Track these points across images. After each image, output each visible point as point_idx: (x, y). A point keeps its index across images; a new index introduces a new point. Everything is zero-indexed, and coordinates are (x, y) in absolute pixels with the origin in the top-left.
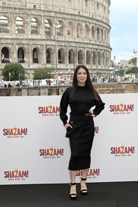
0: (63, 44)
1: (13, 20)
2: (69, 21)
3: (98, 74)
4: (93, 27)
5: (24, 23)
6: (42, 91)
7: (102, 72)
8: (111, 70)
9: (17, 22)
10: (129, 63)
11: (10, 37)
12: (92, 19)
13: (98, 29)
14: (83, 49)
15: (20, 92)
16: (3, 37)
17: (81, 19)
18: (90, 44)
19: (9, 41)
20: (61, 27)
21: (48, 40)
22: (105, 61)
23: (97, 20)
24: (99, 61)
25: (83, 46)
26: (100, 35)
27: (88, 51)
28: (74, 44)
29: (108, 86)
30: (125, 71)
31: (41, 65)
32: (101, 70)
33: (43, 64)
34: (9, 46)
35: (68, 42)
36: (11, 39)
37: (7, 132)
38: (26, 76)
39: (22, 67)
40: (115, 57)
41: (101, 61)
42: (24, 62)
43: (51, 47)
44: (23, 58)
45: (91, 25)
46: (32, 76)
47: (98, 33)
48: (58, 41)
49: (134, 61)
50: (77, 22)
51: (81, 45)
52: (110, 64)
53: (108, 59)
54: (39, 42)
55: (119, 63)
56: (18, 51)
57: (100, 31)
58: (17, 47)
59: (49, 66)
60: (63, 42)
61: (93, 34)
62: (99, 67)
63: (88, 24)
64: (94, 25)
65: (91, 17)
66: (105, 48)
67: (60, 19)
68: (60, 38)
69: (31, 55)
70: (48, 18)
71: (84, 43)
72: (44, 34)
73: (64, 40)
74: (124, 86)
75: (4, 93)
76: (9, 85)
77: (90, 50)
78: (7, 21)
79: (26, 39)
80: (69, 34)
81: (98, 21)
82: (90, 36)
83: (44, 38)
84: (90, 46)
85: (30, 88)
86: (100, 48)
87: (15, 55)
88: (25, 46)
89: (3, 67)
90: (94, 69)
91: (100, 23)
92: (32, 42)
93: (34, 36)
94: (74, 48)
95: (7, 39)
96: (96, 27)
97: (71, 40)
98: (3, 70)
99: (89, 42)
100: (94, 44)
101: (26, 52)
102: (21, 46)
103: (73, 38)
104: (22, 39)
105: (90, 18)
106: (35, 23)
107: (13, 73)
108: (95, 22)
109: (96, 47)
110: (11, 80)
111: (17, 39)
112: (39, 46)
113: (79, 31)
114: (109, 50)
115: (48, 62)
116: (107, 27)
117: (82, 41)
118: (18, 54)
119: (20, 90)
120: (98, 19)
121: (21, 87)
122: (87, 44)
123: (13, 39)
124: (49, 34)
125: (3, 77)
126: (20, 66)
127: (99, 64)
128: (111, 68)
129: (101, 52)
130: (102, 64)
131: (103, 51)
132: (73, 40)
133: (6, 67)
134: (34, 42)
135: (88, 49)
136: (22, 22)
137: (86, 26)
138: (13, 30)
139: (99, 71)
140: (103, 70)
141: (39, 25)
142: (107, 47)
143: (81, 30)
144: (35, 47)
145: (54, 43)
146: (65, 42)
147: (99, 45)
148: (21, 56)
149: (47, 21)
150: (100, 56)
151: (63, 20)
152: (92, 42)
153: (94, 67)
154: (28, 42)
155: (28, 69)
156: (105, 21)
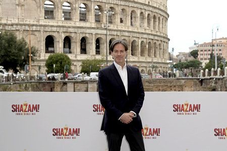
0: (115, 33)
1: (60, 6)
2: (122, 7)
3: (153, 67)
4: (149, 15)
5: (72, 9)
6: (90, 86)
7: (158, 65)
8: (168, 64)
9: (63, 7)
10: (189, 56)
11: (55, 24)
12: (148, 5)
13: (154, 17)
14: (136, 39)
15: (65, 87)
16: (47, 24)
17: (136, 5)
18: (145, 34)
19: (54, 29)
20: (114, 15)
21: (98, 28)
22: (162, 53)
23: (153, 7)
24: (155, 53)
25: (138, 35)
26: (157, 23)
27: (142, 42)
28: (127, 34)
29: (165, 81)
30: (184, 65)
31: (89, 56)
32: (157, 63)
33: (91, 54)
34: (54, 34)
35: (120, 31)
36: (57, 27)
37: (57, 133)
38: (73, 68)
39: (68, 58)
40: (173, 49)
41: (158, 53)
42: (70, 52)
43: (102, 36)
44: (70, 48)
45: (147, 13)
46: (79, 69)
47: (154, 21)
48: (110, 30)
49: (194, 54)
50: (131, 9)
51: (135, 35)
52: (167, 56)
53: (165, 51)
54: (88, 31)
55: (177, 56)
56: (64, 40)
57: (157, 20)
58: (63, 36)
59: (98, 57)
60: (115, 30)
61: (149, 23)
62: (155, 60)
63: (143, 11)
64: (150, 13)
65: (147, 3)
66: (162, 39)
67: (112, 6)
68: (112, 27)
69: (79, 44)
70: (99, 4)
71: (139, 33)
72: (94, 21)
73: (115, 28)
74: (183, 81)
75: (47, 87)
76: (53, 79)
77: (145, 40)
78: (53, 6)
79: (74, 27)
80: (121, 21)
81: (155, 8)
82: (146, 24)
83: (93, 25)
84: (145, 36)
85: (77, 82)
86: (156, 38)
87: (61, 45)
88: (73, 35)
89: (47, 58)
90: (149, 62)
91: (157, 11)
92: (80, 31)
93: (83, 24)
94: (127, 38)
95: (52, 26)
96: (152, 15)
97: (124, 29)
98: (47, 61)
99: (143, 31)
100: (149, 34)
101: (72, 41)
102: (67, 35)
103: (126, 26)
104: (69, 27)
105: (145, 5)
106: (84, 10)
107: (59, 65)
108: (151, 9)
109: (152, 37)
110: (56, 73)
111: (63, 27)
112: (87, 35)
113: (133, 19)
114: (167, 41)
115: (98, 52)
116: (165, 15)
117: (136, 30)
118: (64, 43)
119: (65, 84)
120: (155, 5)
121: (66, 80)
122: (142, 33)
123: (59, 26)
124: (99, 21)
125: (46, 69)
126: (66, 56)
127: (155, 56)
128: (168, 61)
129: (158, 43)
130: (158, 56)
131: (160, 42)
132: (126, 29)
133: (50, 58)
134: (82, 30)
135: (142, 40)
136: (70, 8)
137: (142, 13)
138: (59, 16)
139: (155, 65)
140: (159, 63)
141: (89, 11)
142: (164, 37)
143: (135, 18)
144: (84, 35)
145: (104, 32)
146: (117, 31)
147: (155, 35)
148: (67, 46)
149: (97, 7)
150: (156, 48)
151: (115, 7)
152: (147, 32)
153: (149, 60)
154: (76, 30)
155: (74, 61)
156: (162, 8)
